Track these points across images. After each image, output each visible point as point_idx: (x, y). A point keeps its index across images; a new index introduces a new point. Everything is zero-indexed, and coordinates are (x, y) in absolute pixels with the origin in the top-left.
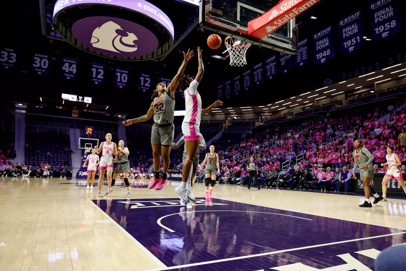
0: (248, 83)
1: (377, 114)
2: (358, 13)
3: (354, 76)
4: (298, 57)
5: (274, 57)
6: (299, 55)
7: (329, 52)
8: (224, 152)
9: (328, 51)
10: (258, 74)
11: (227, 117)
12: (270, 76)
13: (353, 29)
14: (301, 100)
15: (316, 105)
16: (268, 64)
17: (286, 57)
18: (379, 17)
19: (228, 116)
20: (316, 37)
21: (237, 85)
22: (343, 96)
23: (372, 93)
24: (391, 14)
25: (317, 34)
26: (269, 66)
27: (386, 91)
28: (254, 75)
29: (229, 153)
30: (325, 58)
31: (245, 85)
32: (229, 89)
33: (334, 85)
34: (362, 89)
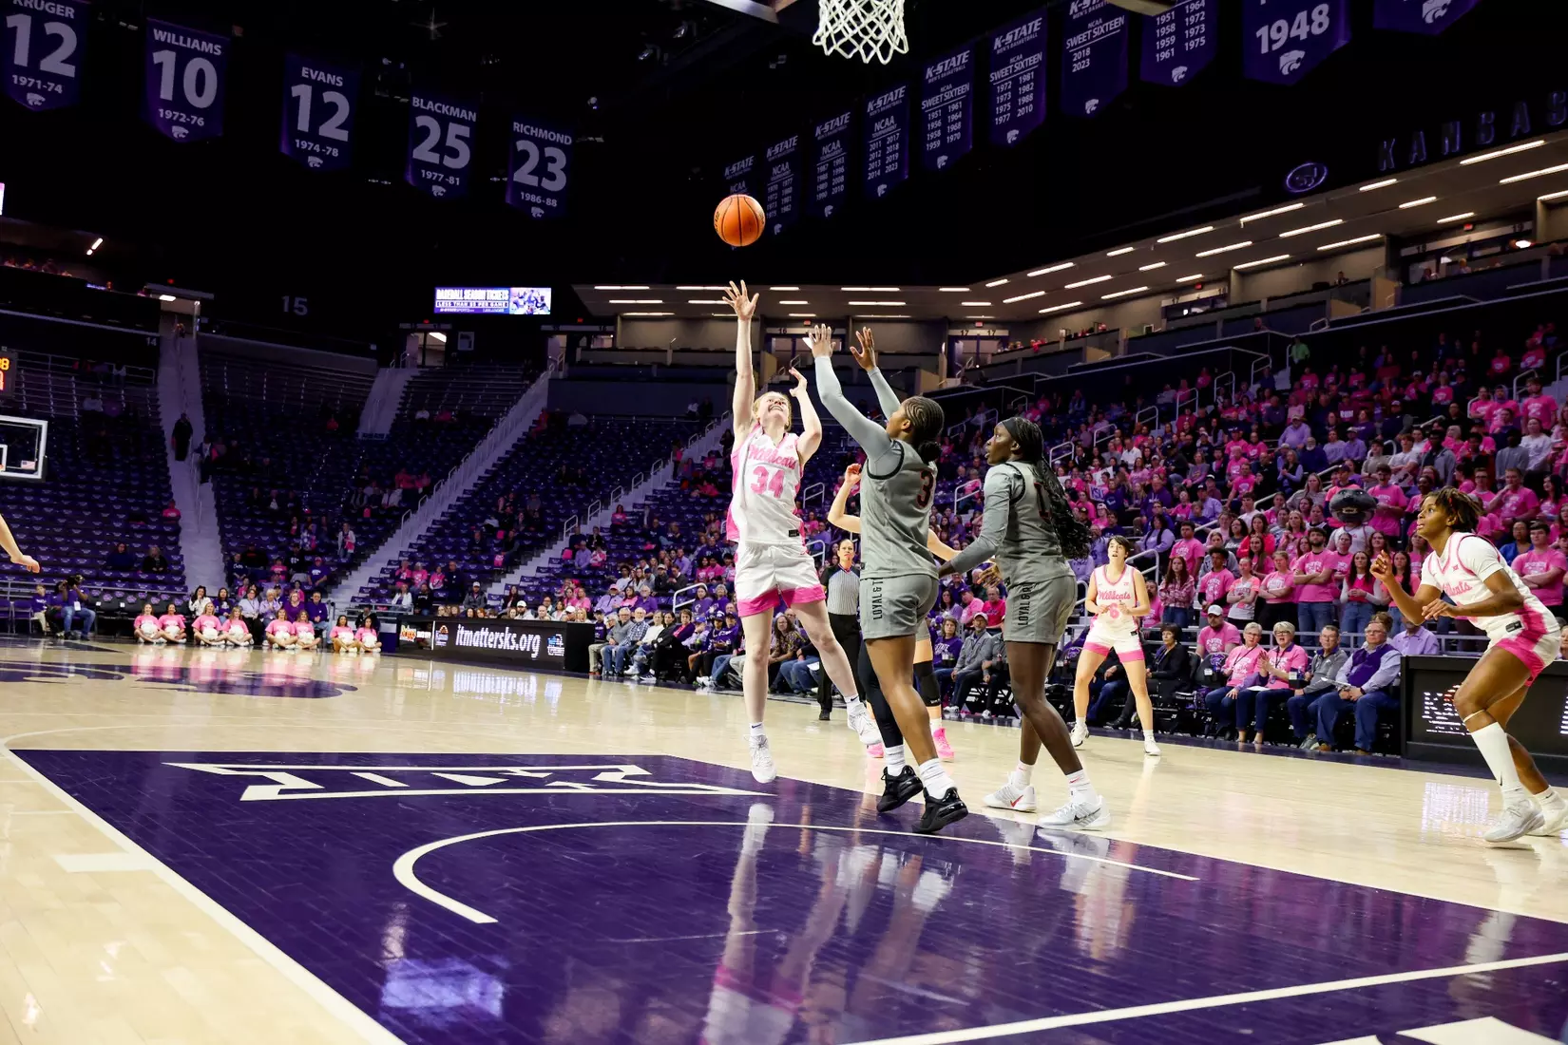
0: (889, 159)
1: (1540, 362)
3: (1436, 156)
4: (1163, 31)
5: (1036, 24)
6: (1165, 25)
7: (1321, 17)
9: (1321, 13)
10: (945, 113)
11: (768, 338)
12: (1007, 126)
14: (1162, 264)
15: (1234, 299)
16: (1003, 60)
17: (1099, 30)
19: (776, 331)
21: (831, 166)
22: (1379, 256)
23: (1519, 249)
26: (1003, 72)
28: (922, 118)
30: (1300, 49)
31: (876, 169)
32: (786, 183)
33: (1336, 195)
34: (1471, 227)
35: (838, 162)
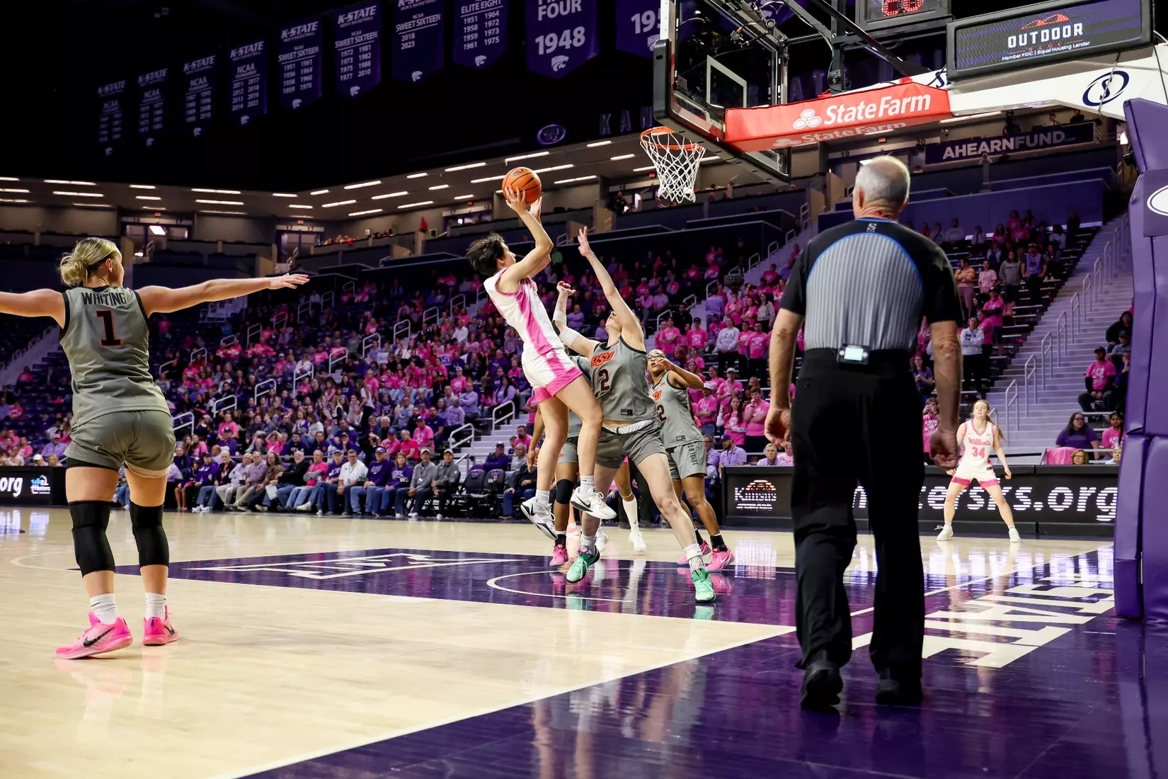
0: (251, 96)
4: (469, 29)
6: (470, 24)
9: (580, 32)
10: (299, 67)
11: (124, 225)
12: (351, 83)
14: (446, 186)
15: (496, 215)
16: (346, 32)
17: (421, 21)
19: (131, 219)
21: (198, 98)
26: (346, 42)
28: (279, 69)
30: (566, 55)
31: (239, 103)
32: (157, 106)
33: (570, 148)
35: (205, 94)
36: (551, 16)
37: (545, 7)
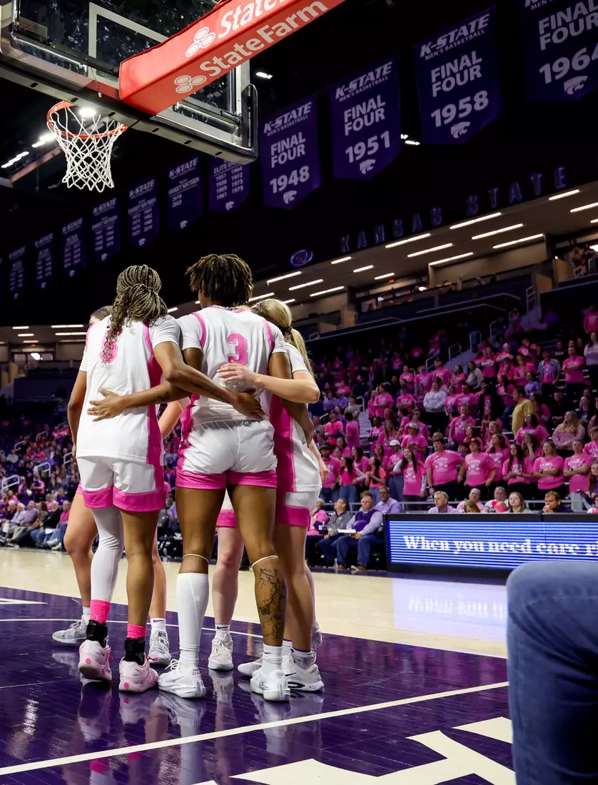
0: (75, 257)
1: (438, 351)
2: (386, 67)
3: (371, 243)
4: (220, 184)
5: (151, 183)
6: (221, 180)
7: (305, 173)
8: (6, 455)
9: (304, 171)
10: (105, 231)
11: (12, 355)
12: (139, 237)
13: (372, 110)
16: (135, 202)
17: (185, 185)
18: (442, 80)
19: (17, 350)
20: (270, 129)
21: (44, 262)
22: (344, 298)
23: (421, 292)
24: (476, 73)
25: (274, 122)
26: (135, 209)
27: (460, 287)
28: (93, 234)
29: (20, 458)
30: (295, 190)
31: (68, 262)
32: (20, 271)
33: (318, 266)
34: (393, 281)
35: (48, 259)
36: (281, 162)
37: (276, 157)
